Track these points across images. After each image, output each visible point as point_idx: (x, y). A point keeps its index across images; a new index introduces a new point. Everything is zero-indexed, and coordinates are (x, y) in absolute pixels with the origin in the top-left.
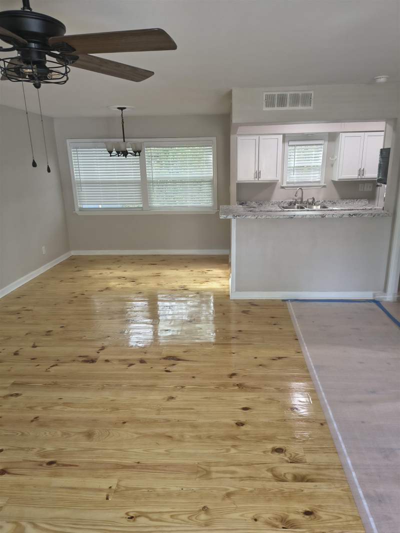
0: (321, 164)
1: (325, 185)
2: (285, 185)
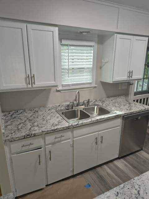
0: (91, 66)
1: (96, 86)
2: (60, 88)
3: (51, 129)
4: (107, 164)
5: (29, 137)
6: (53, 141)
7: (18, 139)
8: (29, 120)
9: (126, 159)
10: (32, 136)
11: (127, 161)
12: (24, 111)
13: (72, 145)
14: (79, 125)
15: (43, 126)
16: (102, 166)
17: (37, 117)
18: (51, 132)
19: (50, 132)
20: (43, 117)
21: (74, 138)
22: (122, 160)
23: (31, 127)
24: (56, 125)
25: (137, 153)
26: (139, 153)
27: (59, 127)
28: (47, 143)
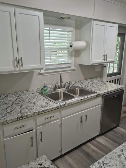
1: (75, 68)
3: (42, 110)
4: (91, 142)
5: (22, 119)
6: (44, 122)
7: (11, 121)
8: (16, 104)
9: (106, 135)
10: (25, 117)
11: (107, 137)
12: (8, 95)
13: (60, 125)
14: (67, 105)
15: (32, 108)
16: (86, 144)
17: (23, 101)
18: (42, 113)
19: (40, 113)
20: (29, 100)
21: (62, 118)
22: (102, 136)
23: (20, 110)
24: (45, 106)
25: (114, 129)
26: (117, 129)
27: (49, 108)
28: (38, 124)
